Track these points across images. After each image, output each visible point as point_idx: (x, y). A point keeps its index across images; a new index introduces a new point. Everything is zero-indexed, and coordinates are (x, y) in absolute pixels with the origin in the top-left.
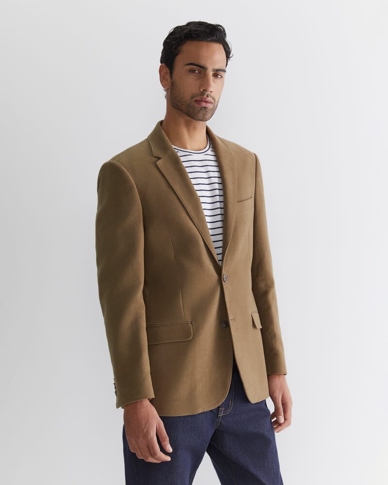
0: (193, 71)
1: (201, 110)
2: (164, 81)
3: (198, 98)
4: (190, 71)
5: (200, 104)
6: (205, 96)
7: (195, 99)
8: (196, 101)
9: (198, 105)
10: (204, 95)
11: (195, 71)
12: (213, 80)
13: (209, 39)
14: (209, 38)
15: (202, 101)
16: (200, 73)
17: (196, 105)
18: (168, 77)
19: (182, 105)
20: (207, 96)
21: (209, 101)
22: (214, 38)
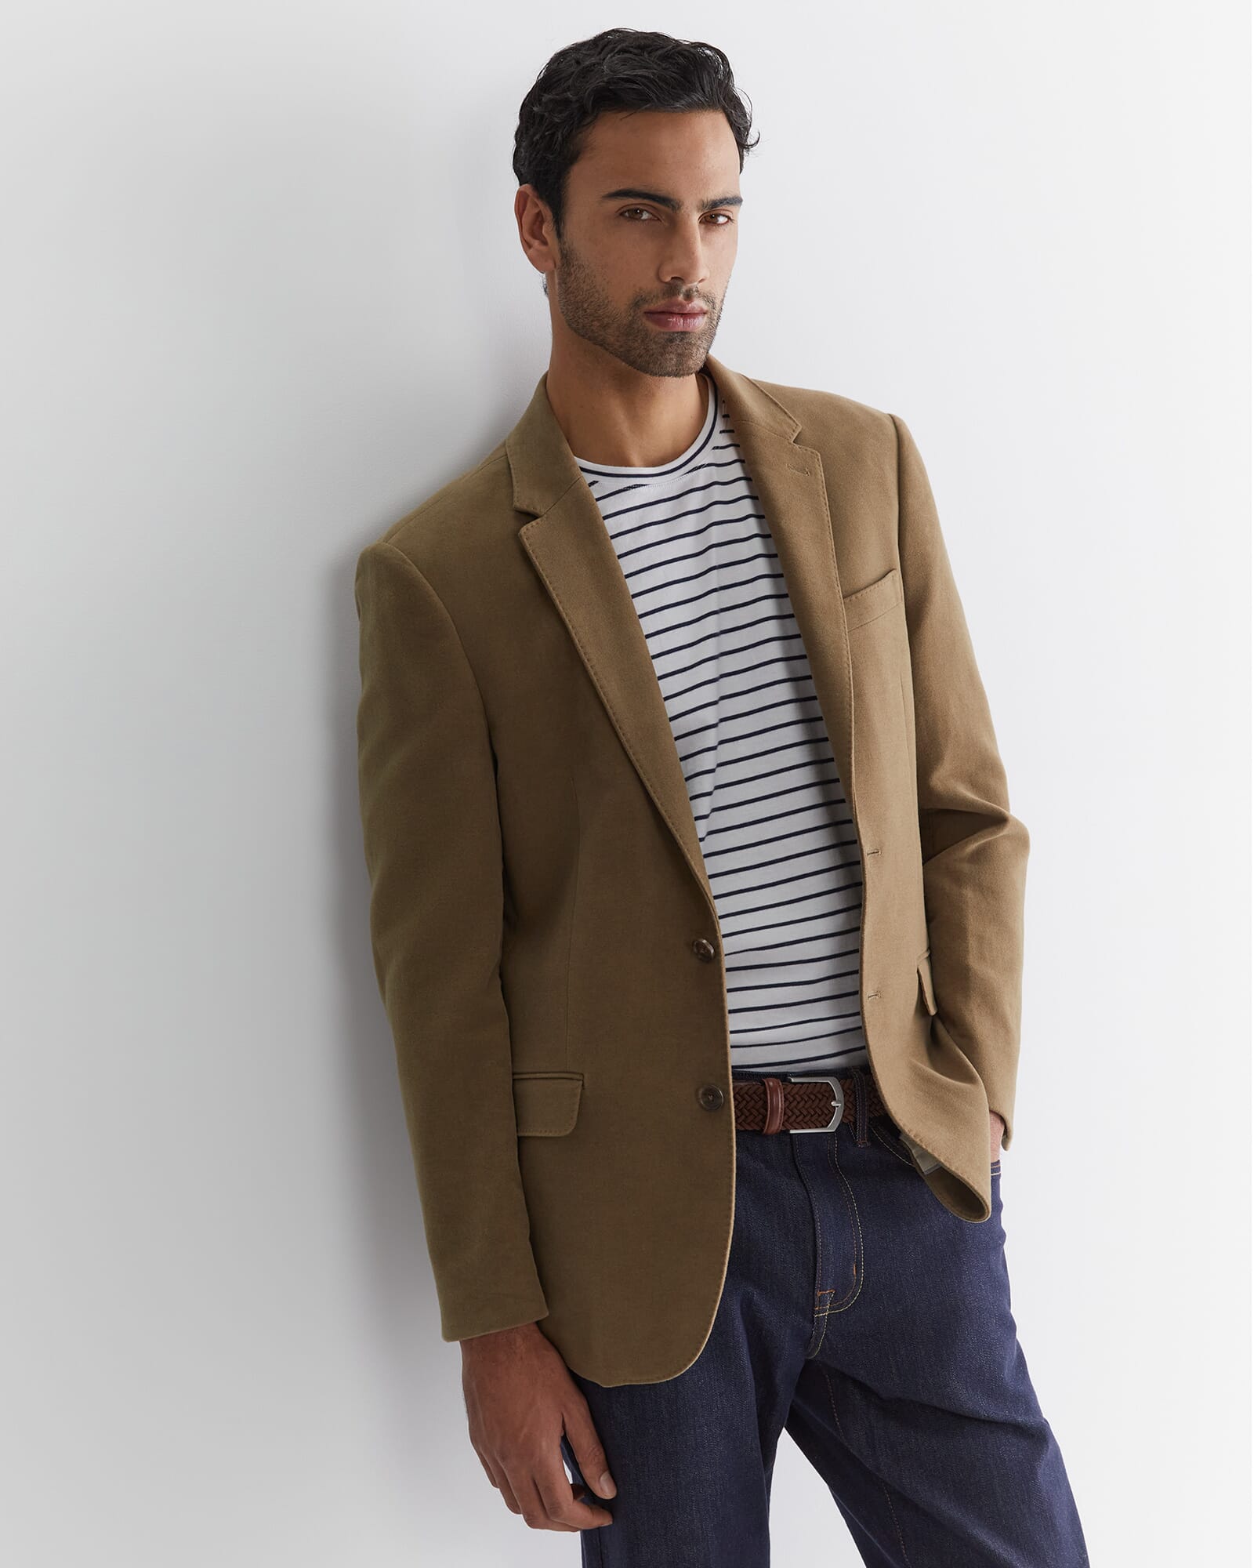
0: (634, 214)
1: (671, 341)
2: (536, 243)
3: (659, 304)
4: (622, 214)
5: (666, 324)
6: (681, 298)
7: (646, 307)
8: (650, 314)
9: (658, 329)
10: (678, 294)
11: (642, 211)
12: (703, 239)
13: (678, 105)
14: (678, 98)
15: (672, 314)
16: (656, 218)
17: (651, 326)
18: (547, 230)
19: (605, 327)
20: (689, 296)
21: (697, 310)
22: (697, 96)
